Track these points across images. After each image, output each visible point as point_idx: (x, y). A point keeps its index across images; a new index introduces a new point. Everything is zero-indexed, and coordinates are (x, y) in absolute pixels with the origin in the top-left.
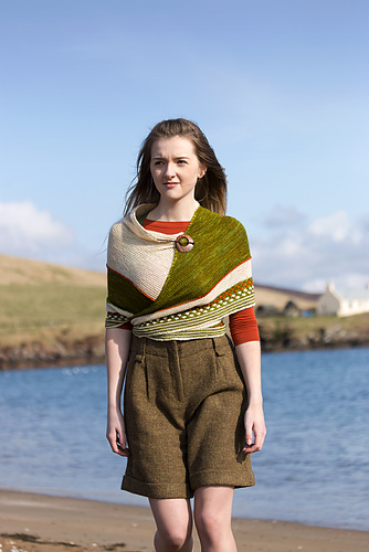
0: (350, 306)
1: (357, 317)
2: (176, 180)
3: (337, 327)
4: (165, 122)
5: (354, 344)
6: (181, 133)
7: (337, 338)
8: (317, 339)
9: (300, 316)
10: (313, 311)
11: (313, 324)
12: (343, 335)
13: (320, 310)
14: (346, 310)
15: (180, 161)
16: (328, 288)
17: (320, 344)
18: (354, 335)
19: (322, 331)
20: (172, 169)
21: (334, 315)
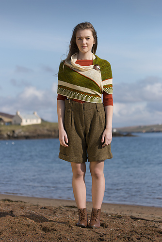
0: (26, 121)
1: (29, 126)
2: (86, 45)
3: (20, 130)
4: (82, 24)
5: (27, 137)
6: (87, 28)
7: (20, 135)
8: (11, 135)
9: (4, 124)
10: (10, 123)
11: (10, 128)
12: (22, 133)
13: (13, 122)
14: (24, 123)
15: (88, 38)
16: (17, 113)
17: (12, 137)
18: (27, 134)
19: (14, 132)
20: (85, 41)
21: (20, 124)
